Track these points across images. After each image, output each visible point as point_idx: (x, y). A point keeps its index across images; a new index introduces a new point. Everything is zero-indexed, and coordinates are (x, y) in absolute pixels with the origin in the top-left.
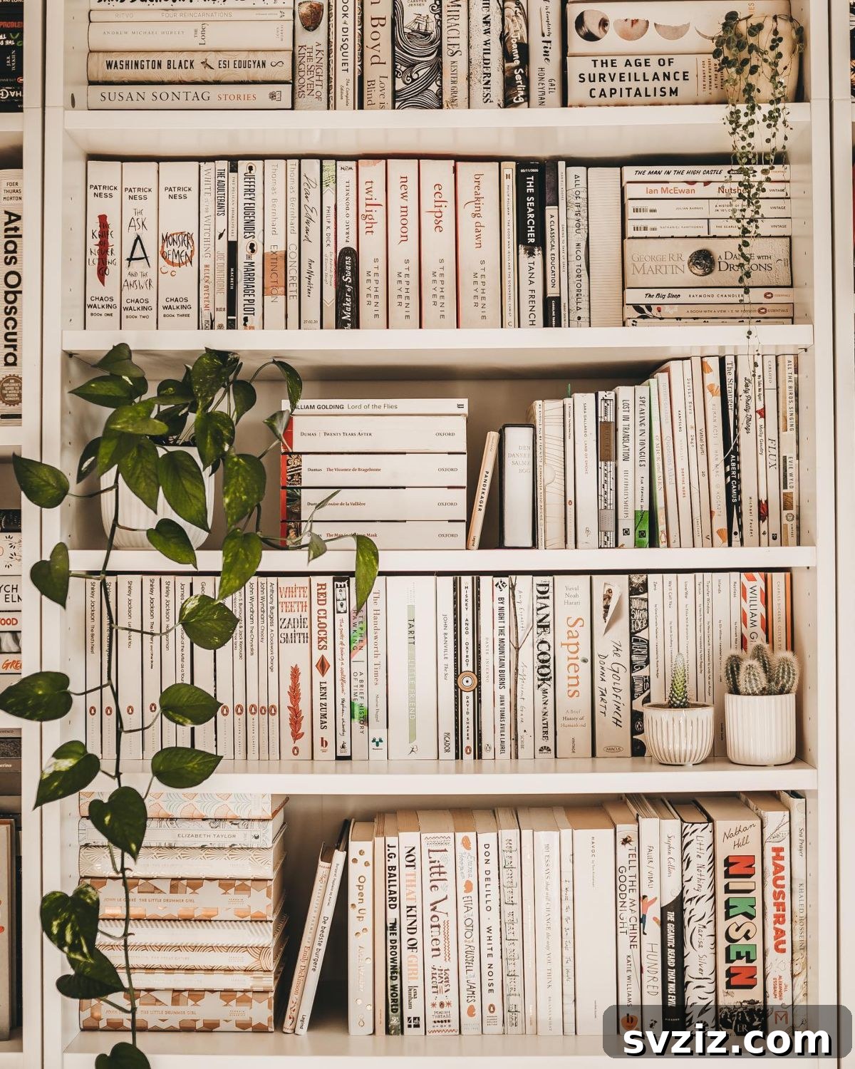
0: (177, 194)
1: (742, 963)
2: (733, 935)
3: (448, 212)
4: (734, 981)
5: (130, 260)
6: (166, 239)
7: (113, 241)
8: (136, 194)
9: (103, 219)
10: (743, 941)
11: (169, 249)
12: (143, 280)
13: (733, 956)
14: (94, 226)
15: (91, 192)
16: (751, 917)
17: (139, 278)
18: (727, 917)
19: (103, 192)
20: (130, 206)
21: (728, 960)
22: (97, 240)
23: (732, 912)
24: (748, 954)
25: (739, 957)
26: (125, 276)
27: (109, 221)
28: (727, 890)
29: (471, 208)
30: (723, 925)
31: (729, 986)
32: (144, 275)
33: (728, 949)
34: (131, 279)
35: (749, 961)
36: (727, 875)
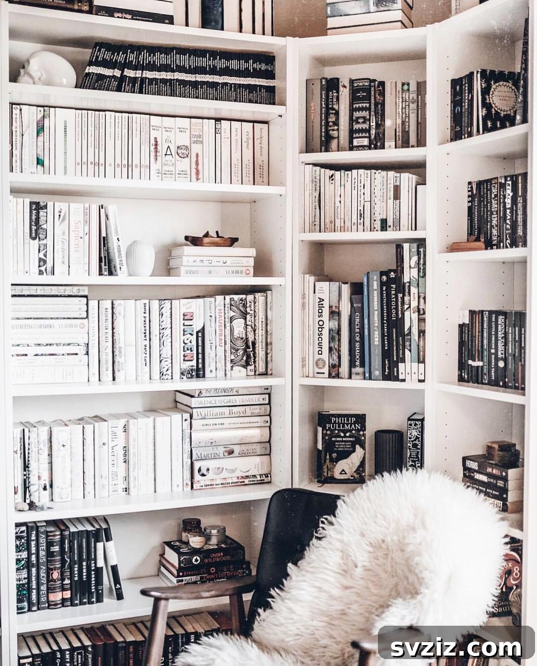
0: (182, 130)
1: (189, 352)
2: (186, 342)
3: (251, 142)
4: (186, 359)
5: (166, 155)
6: (178, 147)
7: (159, 148)
8: (168, 129)
9: (156, 138)
10: (189, 344)
11: (179, 151)
12: (171, 163)
13: (186, 349)
14: (153, 142)
15: (151, 128)
16: (192, 335)
17: (169, 162)
18: (184, 335)
19: (156, 128)
20: (165, 134)
21: (184, 351)
22: (154, 147)
23: (186, 333)
24: (191, 348)
25: (188, 349)
26: (164, 161)
27: (158, 140)
28: (184, 325)
29: (259, 141)
30: (182, 338)
31: (184, 360)
32: (171, 161)
33: (184, 347)
34: (166, 163)
35: (191, 351)
36: (184, 319)
